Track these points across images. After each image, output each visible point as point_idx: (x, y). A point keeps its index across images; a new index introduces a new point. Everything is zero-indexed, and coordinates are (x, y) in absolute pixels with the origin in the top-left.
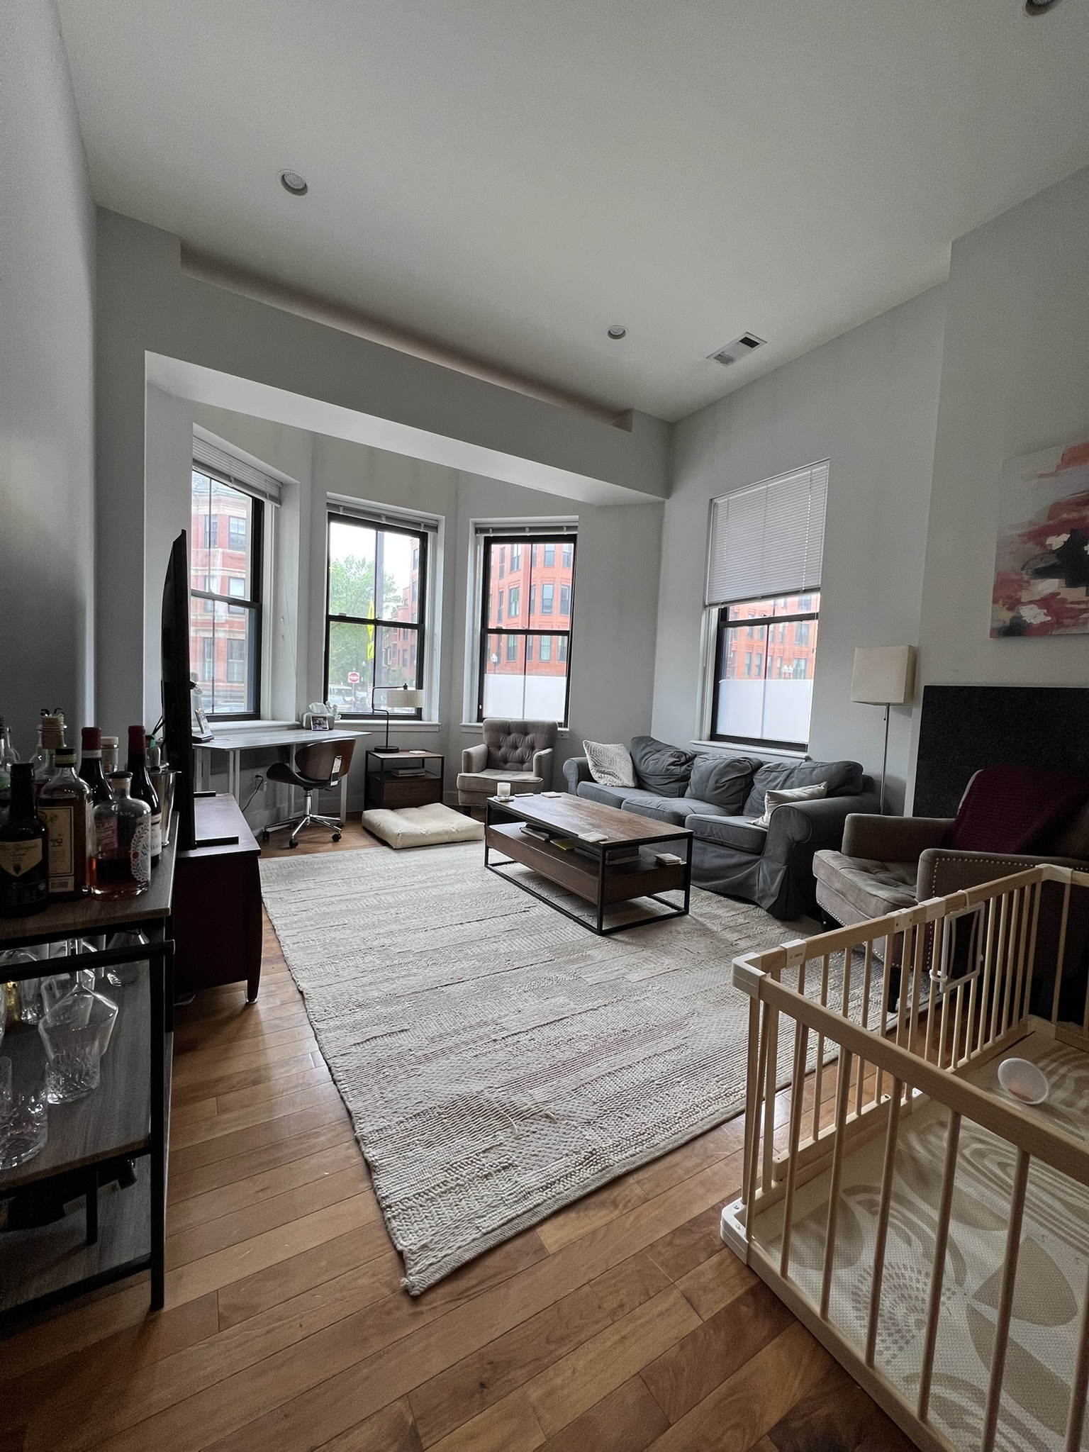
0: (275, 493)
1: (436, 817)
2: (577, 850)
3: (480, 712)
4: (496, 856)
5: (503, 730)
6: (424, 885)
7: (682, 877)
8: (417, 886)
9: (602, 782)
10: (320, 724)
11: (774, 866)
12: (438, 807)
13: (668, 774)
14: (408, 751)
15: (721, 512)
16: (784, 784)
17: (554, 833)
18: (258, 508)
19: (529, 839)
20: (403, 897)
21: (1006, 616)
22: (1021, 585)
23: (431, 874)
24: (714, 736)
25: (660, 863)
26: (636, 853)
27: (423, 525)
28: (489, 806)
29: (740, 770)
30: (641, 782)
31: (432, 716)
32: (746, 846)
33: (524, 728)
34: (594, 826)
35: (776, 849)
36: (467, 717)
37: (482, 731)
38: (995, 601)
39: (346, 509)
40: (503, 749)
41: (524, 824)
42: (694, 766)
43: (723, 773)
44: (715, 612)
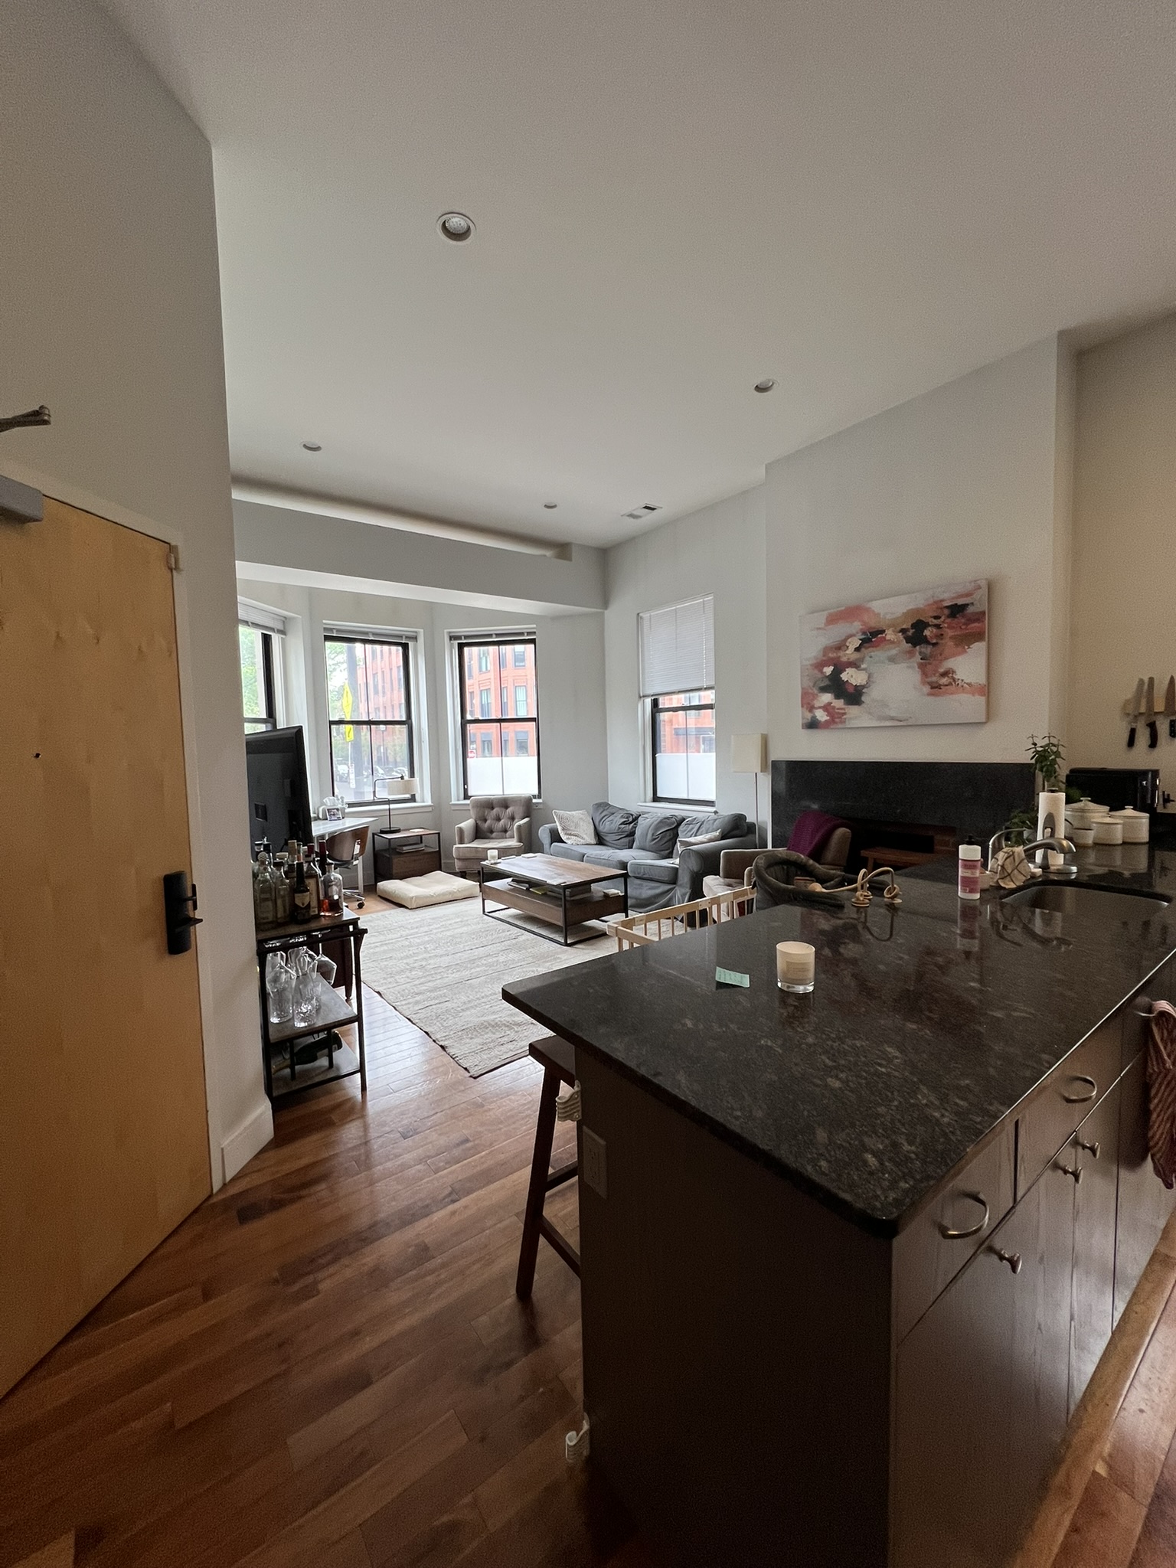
0: (279, 626)
1: (439, 882)
2: (549, 893)
3: (466, 791)
4: (491, 905)
5: (488, 805)
6: (440, 930)
7: (621, 904)
8: (435, 931)
9: (569, 842)
10: (334, 815)
11: (683, 891)
12: (438, 875)
13: (620, 832)
14: (409, 830)
15: (646, 623)
16: (697, 832)
17: (532, 884)
18: (267, 640)
19: (515, 890)
20: (426, 939)
21: (809, 716)
22: (815, 697)
23: (444, 923)
24: (656, 799)
25: (606, 895)
26: (590, 890)
27: (404, 637)
28: (482, 868)
29: (669, 825)
30: (600, 841)
31: (425, 799)
32: (666, 879)
33: (505, 803)
34: (559, 875)
35: (684, 879)
36: (455, 797)
37: (470, 808)
38: (802, 706)
39: (338, 631)
40: (488, 822)
41: (511, 879)
42: (638, 824)
43: (657, 828)
44: (648, 701)
